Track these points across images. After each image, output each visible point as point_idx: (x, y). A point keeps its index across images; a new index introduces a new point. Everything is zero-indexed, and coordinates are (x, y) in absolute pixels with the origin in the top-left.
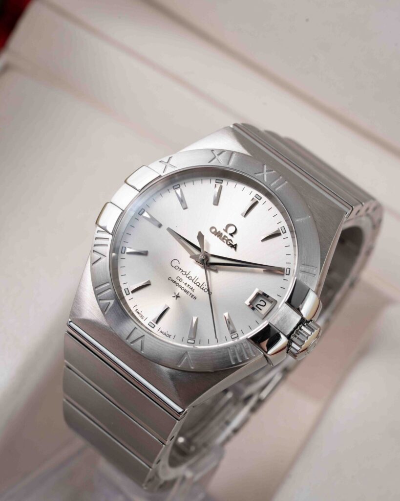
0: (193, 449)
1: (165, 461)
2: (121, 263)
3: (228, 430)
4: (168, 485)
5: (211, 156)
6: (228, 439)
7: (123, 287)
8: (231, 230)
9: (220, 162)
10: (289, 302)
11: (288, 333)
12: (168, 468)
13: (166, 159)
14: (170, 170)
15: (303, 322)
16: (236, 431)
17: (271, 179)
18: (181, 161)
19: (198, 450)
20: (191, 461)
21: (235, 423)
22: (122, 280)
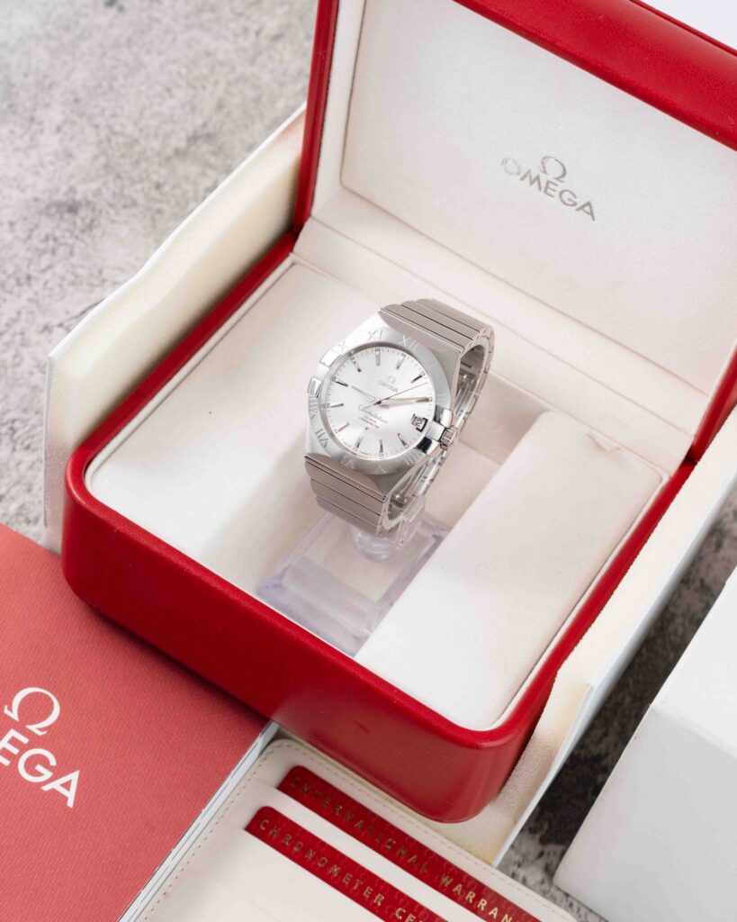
0: (405, 501)
1: (386, 518)
2: (328, 414)
3: (427, 481)
4: (393, 530)
5: (369, 336)
6: (428, 487)
7: (333, 429)
8: (391, 380)
9: (376, 339)
10: (435, 419)
11: (438, 439)
12: (390, 522)
13: (342, 343)
14: (346, 350)
15: (446, 429)
16: (432, 480)
17: (409, 343)
18: (352, 344)
19: (409, 500)
20: (406, 510)
21: (430, 477)
22: (331, 425)
